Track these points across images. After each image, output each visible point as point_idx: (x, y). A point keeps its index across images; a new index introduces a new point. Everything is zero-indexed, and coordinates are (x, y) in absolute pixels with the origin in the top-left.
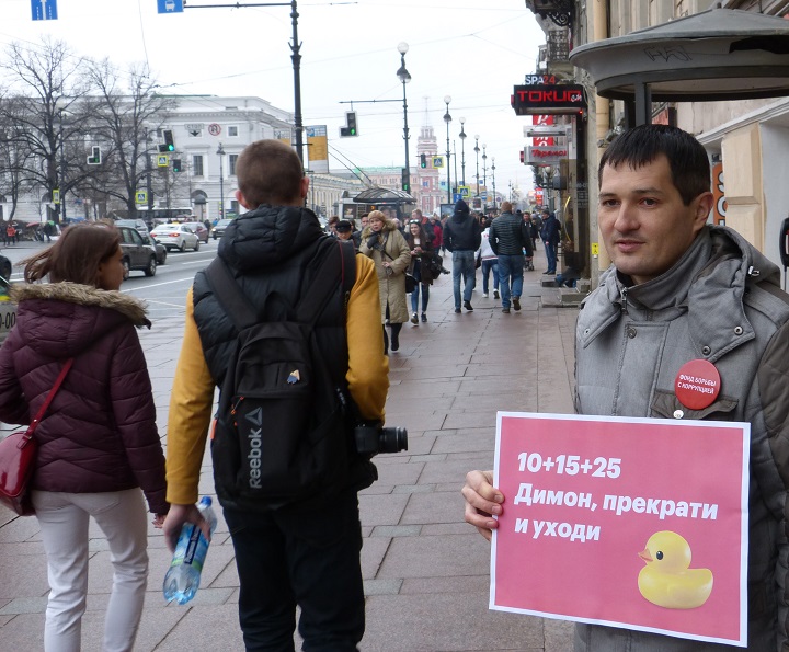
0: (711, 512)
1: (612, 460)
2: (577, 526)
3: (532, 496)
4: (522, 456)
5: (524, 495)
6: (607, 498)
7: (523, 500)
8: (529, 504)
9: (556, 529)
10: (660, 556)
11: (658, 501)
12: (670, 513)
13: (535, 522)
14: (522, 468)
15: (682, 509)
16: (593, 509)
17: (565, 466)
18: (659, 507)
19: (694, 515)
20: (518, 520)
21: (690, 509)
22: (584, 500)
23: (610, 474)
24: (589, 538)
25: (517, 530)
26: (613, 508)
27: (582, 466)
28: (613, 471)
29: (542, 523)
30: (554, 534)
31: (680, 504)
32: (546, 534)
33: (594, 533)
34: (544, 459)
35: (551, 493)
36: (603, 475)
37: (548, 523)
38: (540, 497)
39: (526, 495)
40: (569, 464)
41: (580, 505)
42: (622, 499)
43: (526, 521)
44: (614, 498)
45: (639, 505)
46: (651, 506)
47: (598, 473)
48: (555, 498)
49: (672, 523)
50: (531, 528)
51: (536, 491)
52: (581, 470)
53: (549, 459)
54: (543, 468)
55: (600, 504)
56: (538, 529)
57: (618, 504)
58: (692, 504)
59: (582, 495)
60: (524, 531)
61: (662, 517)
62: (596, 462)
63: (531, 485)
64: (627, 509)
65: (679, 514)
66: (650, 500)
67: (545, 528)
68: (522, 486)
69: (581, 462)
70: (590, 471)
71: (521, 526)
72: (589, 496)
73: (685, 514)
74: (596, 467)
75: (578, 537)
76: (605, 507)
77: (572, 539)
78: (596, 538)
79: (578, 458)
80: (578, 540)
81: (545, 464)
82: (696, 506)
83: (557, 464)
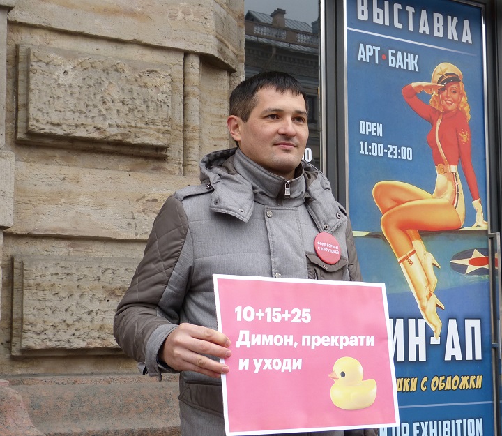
0: (371, 341)
1: (304, 310)
2: (285, 360)
3: (250, 340)
4: (238, 309)
5: (243, 340)
6: (304, 337)
7: (243, 343)
8: (249, 346)
9: (271, 364)
10: (343, 375)
11: (337, 337)
12: (346, 344)
13: (255, 360)
14: (239, 319)
15: (354, 341)
16: (295, 346)
17: (272, 316)
18: (339, 341)
19: (362, 344)
20: (241, 360)
21: (359, 340)
22: (289, 340)
23: (304, 320)
24: (294, 368)
25: (241, 368)
26: (309, 344)
27: (284, 315)
28: (306, 318)
29: (261, 360)
30: (270, 368)
31: (352, 337)
32: (265, 368)
33: (298, 364)
34: (257, 311)
35: (264, 336)
36: (299, 321)
37: (266, 360)
38: (257, 340)
39: (245, 340)
40: (274, 314)
41: (286, 344)
42: (314, 337)
43: (247, 361)
44: (308, 337)
45: (325, 341)
46: (334, 341)
47: (296, 320)
48: (268, 340)
49: (348, 351)
50: (252, 365)
51: (253, 336)
52: (283, 318)
53: (260, 310)
54: (256, 317)
55: (300, 341)
56: (258, 365)
57: (312, 341)
58: (360, 337)
59: (286, 337)
60: (247, 368)
61: (341, 348)
62: (293, 312)
63: (248, 332)
64: (318, 344)
65: (352, 345)
66: (333, 337)
67: (263, 364)
68: (242, 333)
69: (282, 312)
70: (290, 319)
71: (244, 364)
72: (291, 337)
73: (356, 344)
74: (293, 316)
75: (286, 368)
76: (303, 344)
77: (283, 371)
78: (300, 368)
79: (279, 309)
80: (286, 371)
81: (257, 314)
82: (362, 338)
83: (266, 314)
